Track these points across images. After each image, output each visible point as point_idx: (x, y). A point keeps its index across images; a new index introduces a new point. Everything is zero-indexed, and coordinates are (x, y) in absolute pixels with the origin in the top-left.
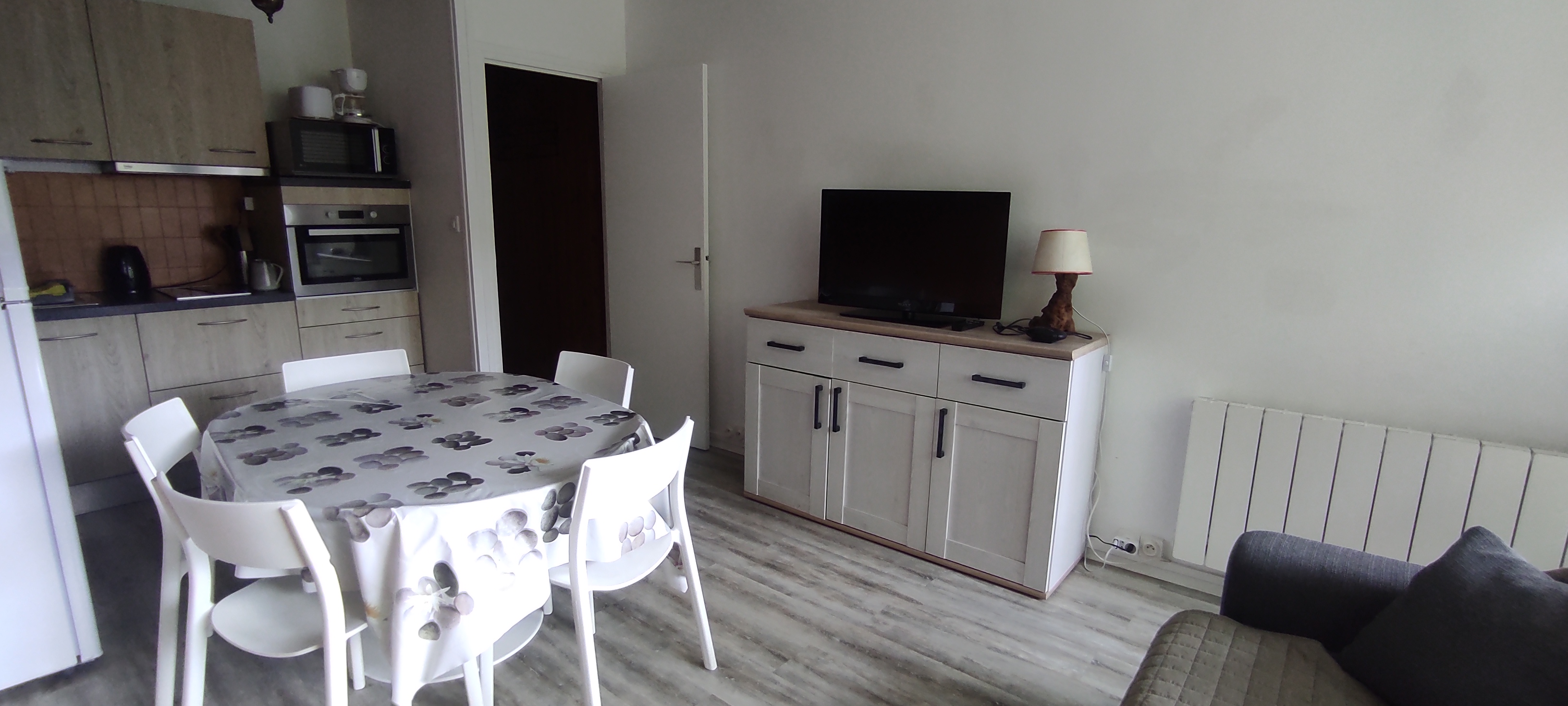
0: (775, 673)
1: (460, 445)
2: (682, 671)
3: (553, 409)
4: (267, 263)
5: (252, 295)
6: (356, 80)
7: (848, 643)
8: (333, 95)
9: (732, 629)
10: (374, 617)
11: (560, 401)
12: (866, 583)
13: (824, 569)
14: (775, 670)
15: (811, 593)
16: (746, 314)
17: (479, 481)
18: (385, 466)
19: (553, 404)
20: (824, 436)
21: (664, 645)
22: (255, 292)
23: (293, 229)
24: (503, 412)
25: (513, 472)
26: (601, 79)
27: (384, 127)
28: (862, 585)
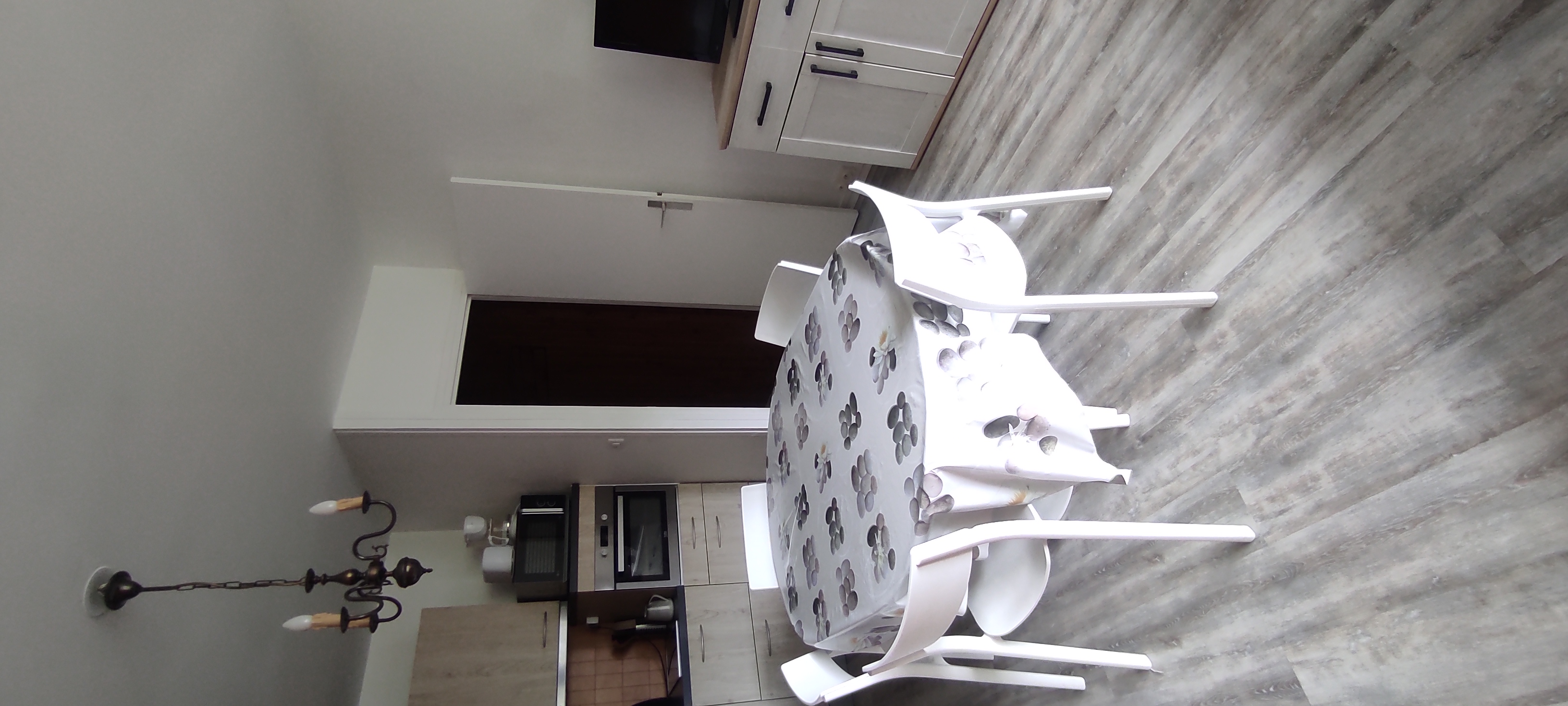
0: (1127, 123)
1: (855, 422)
2: (1106, 223)
3: (820, 339)
4: (649, 607)
5: (678, 620)
6: (474, 525)
7: (1107, 42)
8: (490, 546)
9: (1069, 172)
10: (1025, 497)
11: (811, 332)
12: (1037, 26)
13: (1012, 77)
14: (1123, 124)
15: (1038, 90)
16: (726, 148)
17: (901, 396)
18: (872, 489)
19: (814, 340)
20: (867, 69)
21: (1074, 244)
22: (675, 617)
23: (618, 584)
24: (819, 388)
25: (893, 365)
26: (469, 295)
27: (520, 504)
28: (1038, 32)
